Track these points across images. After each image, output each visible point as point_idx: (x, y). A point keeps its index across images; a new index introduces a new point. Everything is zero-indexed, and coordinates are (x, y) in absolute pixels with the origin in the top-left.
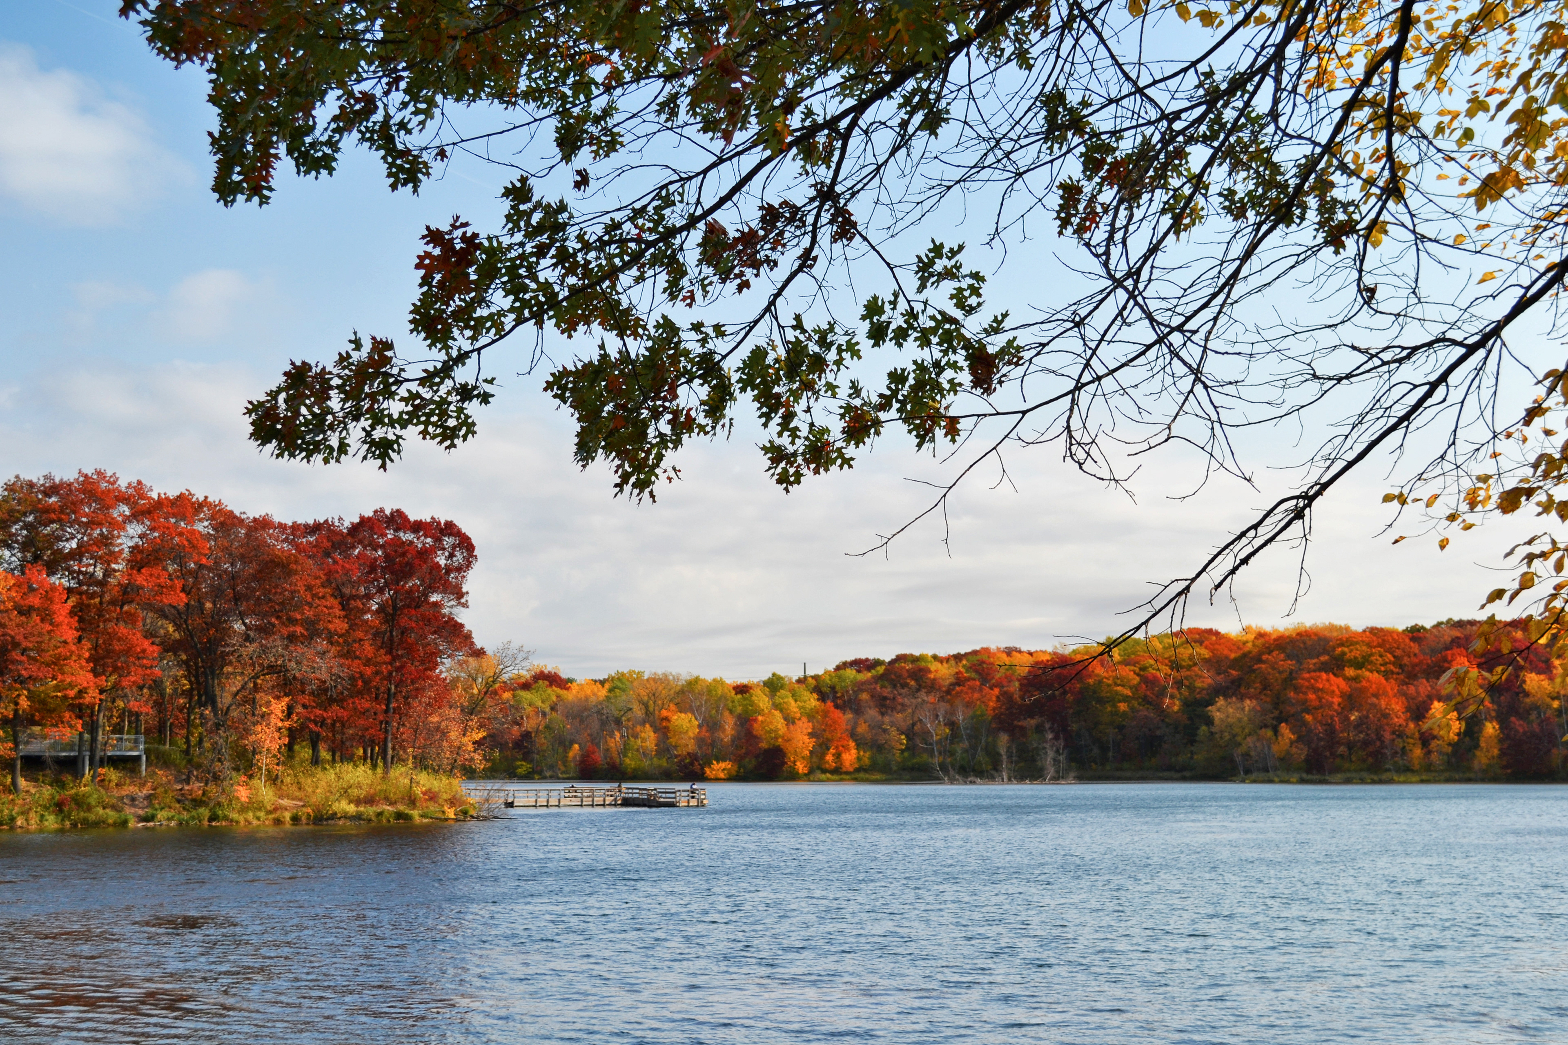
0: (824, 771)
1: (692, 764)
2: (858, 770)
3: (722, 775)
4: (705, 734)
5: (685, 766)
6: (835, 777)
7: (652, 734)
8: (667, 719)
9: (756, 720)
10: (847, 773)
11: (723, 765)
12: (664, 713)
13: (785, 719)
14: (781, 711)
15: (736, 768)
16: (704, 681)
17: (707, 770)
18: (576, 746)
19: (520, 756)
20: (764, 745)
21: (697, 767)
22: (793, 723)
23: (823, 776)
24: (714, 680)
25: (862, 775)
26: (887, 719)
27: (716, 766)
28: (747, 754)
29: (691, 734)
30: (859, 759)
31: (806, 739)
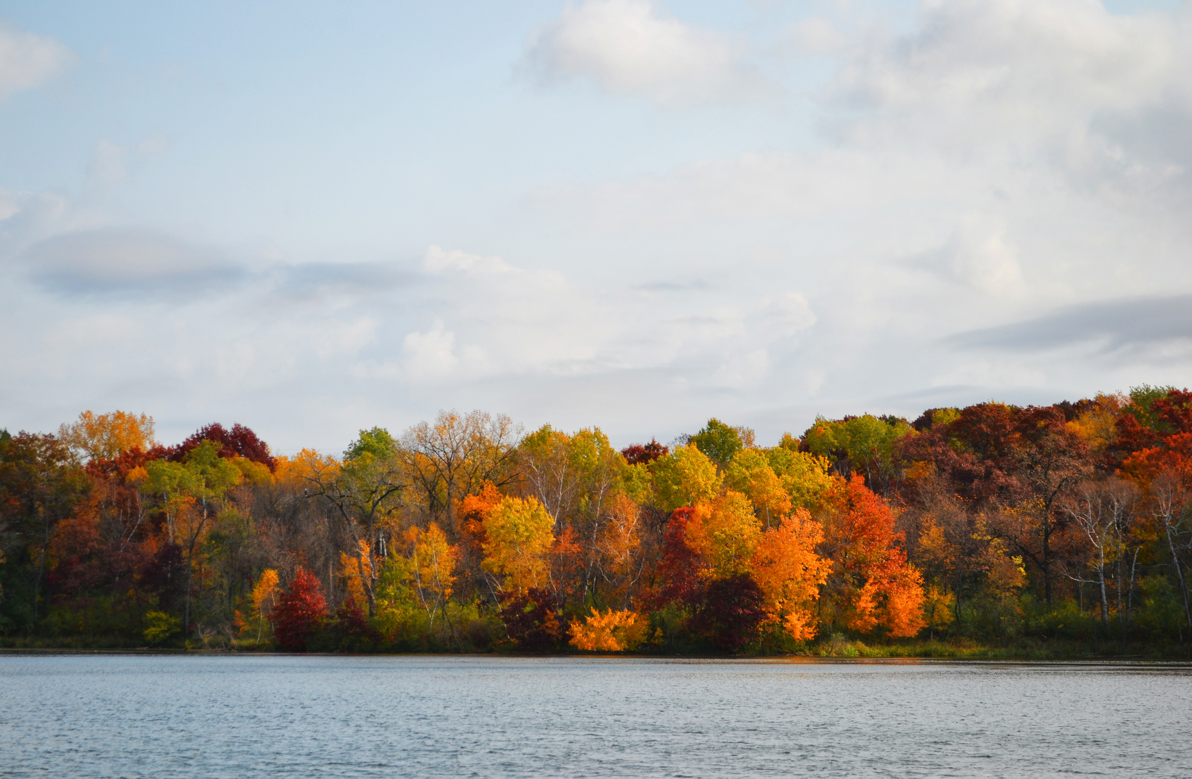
0: (853, 636)
1: (539, 614)
2: (925, 635)
3: (612, 643)
4: (568, 546)
5: (525, 620)
6: (875, 651)
7: (444, 548)
8: (477, 516)
9: (690, 514)
10: (905, 641)
11: (616, 618)
12: (473, 503)
13: (757, 512)
14: (748, 493)
15: (644, 626)
16: (559, 436)
17: (577, 629)
18: (271, 575)
19: (153, 599)
20: (709, 573)
21: (552, 624)
22: (777, 524)
23: (850, 648)
24: (584, 434)
25: (934, 645)
26: (982, 518)
27: (596, 620)
28: (669, 594)
29: (536, 546)
30: (930, 609)
31: (811, 559)
